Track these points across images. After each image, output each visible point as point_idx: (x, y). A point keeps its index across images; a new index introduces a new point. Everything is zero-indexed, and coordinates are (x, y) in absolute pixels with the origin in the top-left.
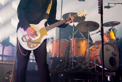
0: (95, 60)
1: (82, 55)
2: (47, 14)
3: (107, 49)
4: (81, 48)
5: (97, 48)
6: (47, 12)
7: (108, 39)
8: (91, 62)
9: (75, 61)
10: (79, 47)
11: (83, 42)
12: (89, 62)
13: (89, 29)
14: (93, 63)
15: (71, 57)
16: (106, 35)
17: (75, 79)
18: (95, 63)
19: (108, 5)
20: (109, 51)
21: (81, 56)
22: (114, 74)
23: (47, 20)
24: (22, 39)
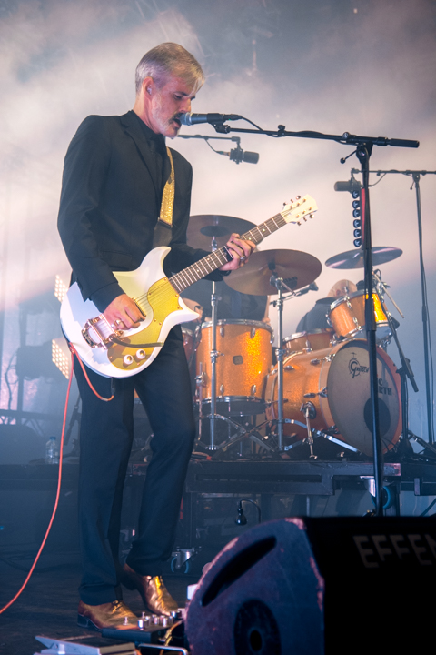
0: (307, 414)
1: (252, 393)
2: (164, 224)
3: (354, 366)
4: (245, 362)
5: (315, 363)
6: (161, 216)
7: (355, 325)
8: (293, 422)
9: (224, 418)
10: (238, 360)
11: (252, 337)
12: (283, 423)
13: (279, 283)
14: (300, 424)
15: (204, 401)
16: (349, 304)
17: (206, 495)
18: (308, 426)
19: (353, 178)
20: (361, 373)
21: (246, 398)
22: (397, 471)
23: (169, 249)
24: (86, 335)
